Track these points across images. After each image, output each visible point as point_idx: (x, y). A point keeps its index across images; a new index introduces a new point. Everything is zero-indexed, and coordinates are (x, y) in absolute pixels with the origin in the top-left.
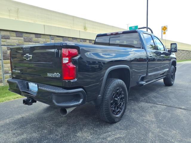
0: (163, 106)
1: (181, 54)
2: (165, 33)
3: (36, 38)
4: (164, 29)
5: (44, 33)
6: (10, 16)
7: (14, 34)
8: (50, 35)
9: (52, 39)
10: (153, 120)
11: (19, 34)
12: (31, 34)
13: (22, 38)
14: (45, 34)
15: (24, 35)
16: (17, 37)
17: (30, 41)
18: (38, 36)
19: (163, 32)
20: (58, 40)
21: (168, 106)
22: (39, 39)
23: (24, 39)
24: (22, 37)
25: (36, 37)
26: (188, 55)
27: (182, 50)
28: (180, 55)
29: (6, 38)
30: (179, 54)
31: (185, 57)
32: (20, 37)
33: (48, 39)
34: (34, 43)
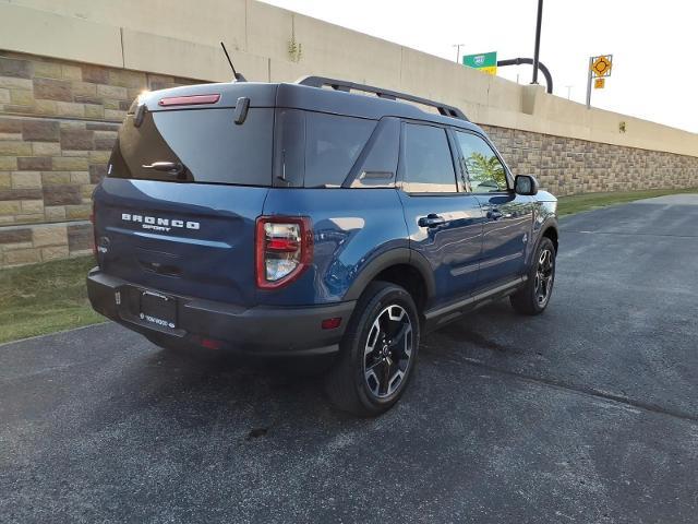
0: (623, 406)
1: (652, 166)
2: (600, 84)
3: (89, 85)
4: (601, 66)
5: (120, 65)
8: (147, 74)
10: (593, 488)
11: (12, 62)
12: (64, 67)
13: (28, 83)
14: (127, 66)
15: (38, 69)
16: (4, 74)
17: (61, 94)
18: (98, 73)
19: (593, 80)
21: (648, 408)
22: (101, 86)
23: (35, 84)
24: (27, 77)
25: (85, 80)
26: (679, 170)
27: (657, 152)
28: (650, 170)
30: (647, 166)
31: (667, 178)
32: (18, 76)
34: (81, 106)
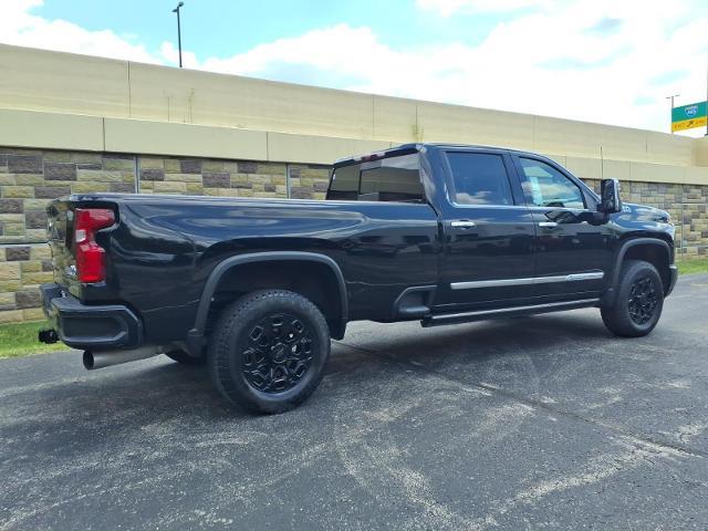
3: (242, 175)
5: (266, 160)
6: (169, 114)
7: (177, 165)
8: (287, 164)
9: (292, 177)
11: (189, 163)
12: (225, 163)
13: (199, 177)
14: (270, 160)
15: (207, 166)
16: (183, 172)
17: (222, 182)
18: (249, 166)
20: (313, 177)
22: (251, 175)
23: (204, 177)
24: (199, 173)
25: (240, 172)
29: (154, 176)
32: (193, 172)
33: (280, 177)
34: (236, 190)
